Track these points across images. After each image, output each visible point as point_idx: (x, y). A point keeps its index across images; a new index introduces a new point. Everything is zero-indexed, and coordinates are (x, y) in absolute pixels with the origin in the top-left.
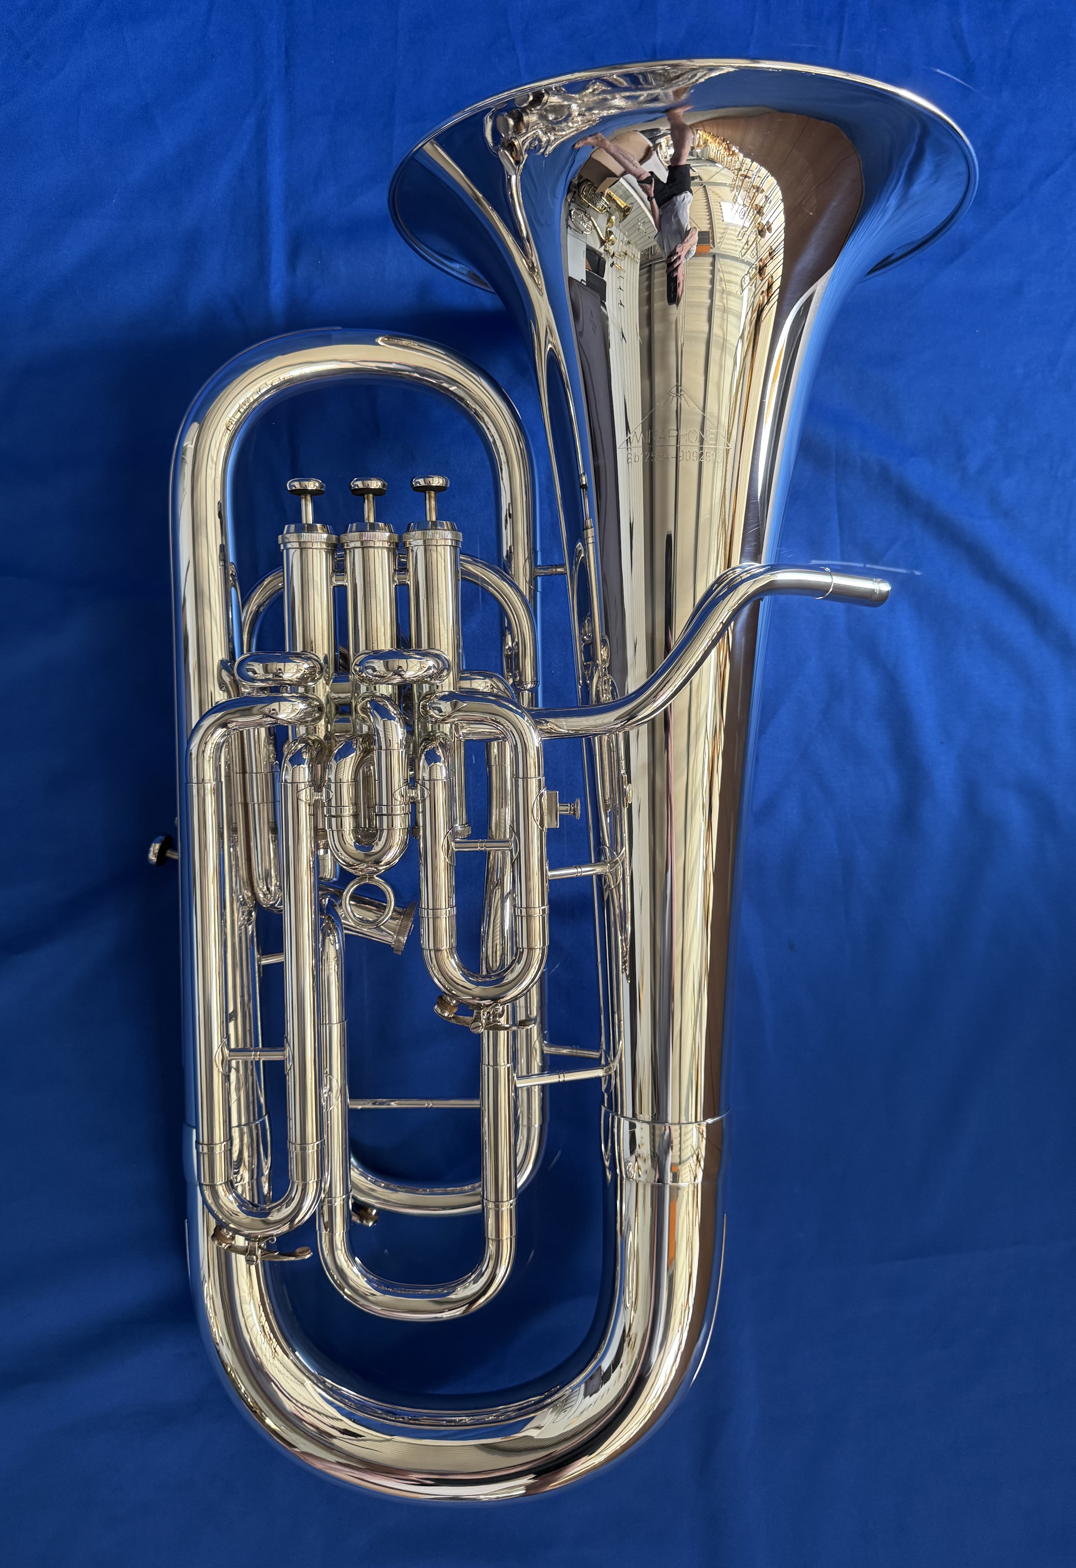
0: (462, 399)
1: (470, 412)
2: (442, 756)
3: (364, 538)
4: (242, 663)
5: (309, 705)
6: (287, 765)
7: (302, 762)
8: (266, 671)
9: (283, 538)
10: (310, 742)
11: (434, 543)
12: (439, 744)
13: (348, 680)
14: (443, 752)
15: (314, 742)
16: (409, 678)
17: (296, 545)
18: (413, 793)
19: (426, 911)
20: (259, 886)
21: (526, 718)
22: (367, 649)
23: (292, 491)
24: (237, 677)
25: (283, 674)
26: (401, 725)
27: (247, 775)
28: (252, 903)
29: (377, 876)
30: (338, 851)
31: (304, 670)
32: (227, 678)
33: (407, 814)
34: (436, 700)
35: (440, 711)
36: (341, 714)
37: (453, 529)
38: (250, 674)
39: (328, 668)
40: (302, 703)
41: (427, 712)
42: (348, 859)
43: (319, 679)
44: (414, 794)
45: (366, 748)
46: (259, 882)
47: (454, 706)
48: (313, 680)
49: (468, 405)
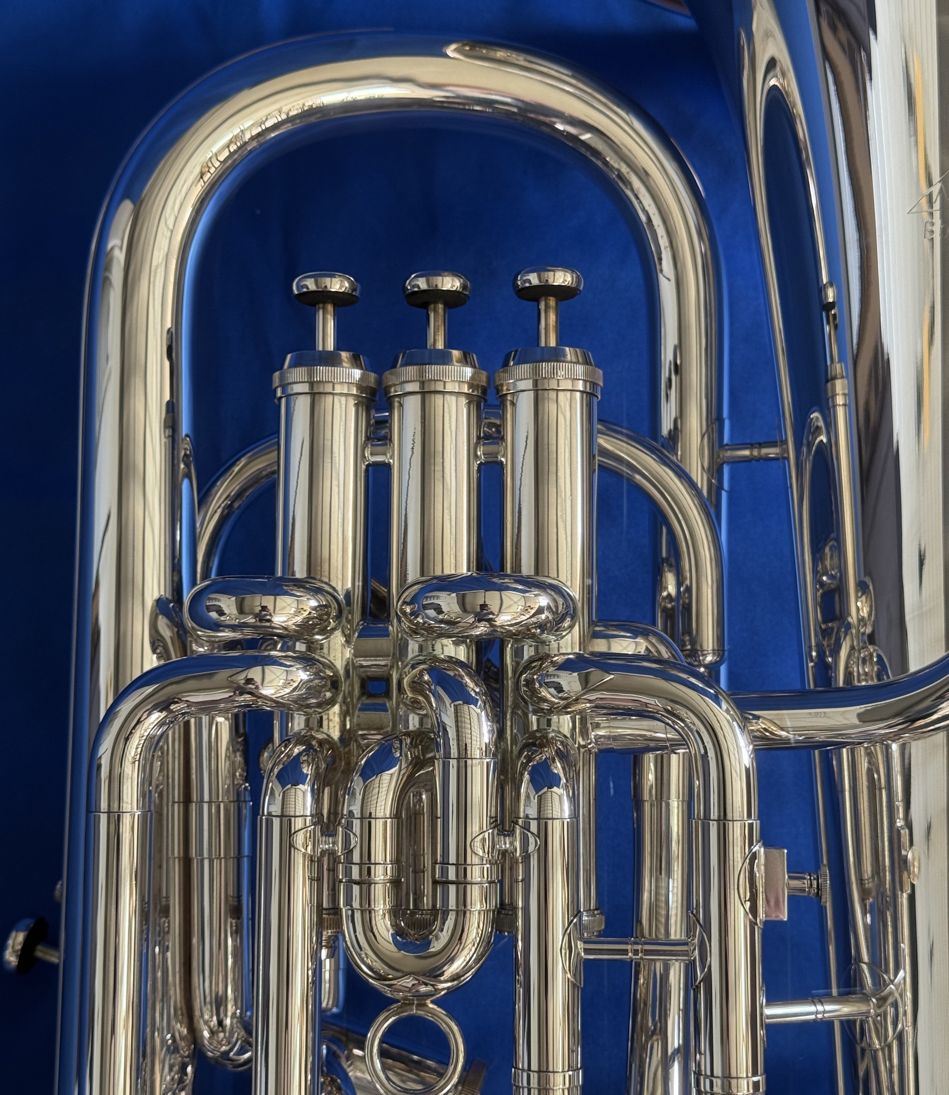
0: (596, 153)
1: (610, 173)
2: (562, 775)
3: (429, 376)
4: (196, 599)
5: (316, 674)
6: (274, 785)
7: (300, 779)
8: (241, 610)
9: (282, 378)
10: (314, 743)
11: (553, 384)
12: (556, 752)
13: (386, 634)
14: (564, 768)
15: (321, 743)
16: (501, 627)
17: (305, 388)
18: (505, 844)
19: (525, 1075)
20: (202, 1016)
21: (724, 705)
22: (422, 574)
23: (301, 295)
24: (189, 623)
25: (270, 615)
26: (487, 715)
27: (193, 806)
28: (189, 1049)
29: (432, 1002)
30: (361, 948)
31: (309, 610)
32: (166, 631)
33: (494, 882)
34: (551, 670)
35: (559, 689)
36: (370, 695)
37: (586, 362)
38: (214, 615)
39: (351, 612)
40: (305, 669)
41: (534, 692)
42: (378, 965)
43: (334, 629)
44: (508, 846)
45: (417, 757)
46: (204, 1009)
47: (585, 681)
48: (323, 631)
49: (606, 163)
